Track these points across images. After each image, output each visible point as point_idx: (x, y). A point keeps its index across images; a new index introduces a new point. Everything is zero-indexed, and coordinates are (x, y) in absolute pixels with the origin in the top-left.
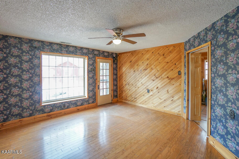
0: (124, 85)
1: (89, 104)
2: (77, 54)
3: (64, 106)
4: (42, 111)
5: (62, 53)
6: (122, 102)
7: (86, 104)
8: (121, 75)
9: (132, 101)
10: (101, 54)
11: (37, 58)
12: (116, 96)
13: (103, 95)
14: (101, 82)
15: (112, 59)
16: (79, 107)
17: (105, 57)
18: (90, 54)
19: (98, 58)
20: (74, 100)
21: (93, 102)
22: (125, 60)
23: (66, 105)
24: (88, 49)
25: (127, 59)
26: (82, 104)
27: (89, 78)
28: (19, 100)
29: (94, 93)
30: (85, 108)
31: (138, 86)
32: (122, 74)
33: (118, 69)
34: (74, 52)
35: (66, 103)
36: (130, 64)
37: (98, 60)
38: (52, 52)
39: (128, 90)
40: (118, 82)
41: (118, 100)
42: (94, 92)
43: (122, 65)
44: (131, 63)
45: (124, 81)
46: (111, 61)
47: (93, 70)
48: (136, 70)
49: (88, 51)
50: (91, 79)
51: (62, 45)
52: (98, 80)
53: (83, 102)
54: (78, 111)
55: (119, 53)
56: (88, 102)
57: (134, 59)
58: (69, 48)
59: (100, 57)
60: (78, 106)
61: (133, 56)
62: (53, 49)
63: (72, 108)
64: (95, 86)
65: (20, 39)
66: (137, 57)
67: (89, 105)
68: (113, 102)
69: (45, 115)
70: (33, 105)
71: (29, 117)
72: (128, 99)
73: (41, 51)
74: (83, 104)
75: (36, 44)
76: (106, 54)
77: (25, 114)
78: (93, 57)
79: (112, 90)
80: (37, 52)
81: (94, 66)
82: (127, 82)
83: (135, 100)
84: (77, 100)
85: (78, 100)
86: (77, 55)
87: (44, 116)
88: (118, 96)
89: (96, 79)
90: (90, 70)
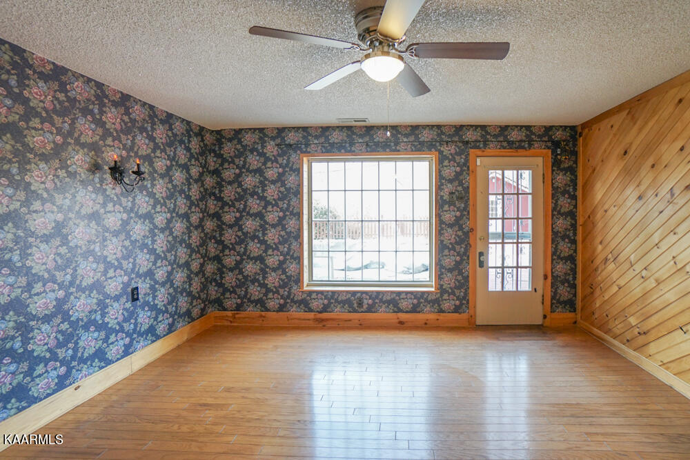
0: (598, 261)
1: (441, 311)
2: (398, 148)
3: (360, 304)
4: (304, 303)
5: (354, 151)
6: (587, 333)
7: (430, 312)
8: (589, 217)
9: (628, 341)
10: (495, 136)
11: (294, 171)
12: (570, 304)
13: (503, 293)
14: (490, 241)
15: (547, 150)
16: (403, 316)
17: (511, 148)
18: (447, 142)
19: (478, 152)
20: (388, 291)
21: (457, 310)
22: (603, 148)
23: (365, 301)
24: (439, 127)
25: (610, 143)
26: (415, 310)
27: (440, 226)
28: (260, 270)
29: (463, 277)
30: (426, 324)
31: (657, 275)
32: (593, 212)
33: (579, 193)
34: (390, 145)
35: (364, 295)
36: (622, 164)
37: (478, 160)
38: (328, 152)
39: (615, 289)
40: (580, 246)
41: (575, 322)
42: (460, 273)
43: (594, 170)
44: (627, 157)
45: (601, 243)
46: (541, 160)
47: (460, 198)
48: (650, 193)
49: (438, 135)
50: (449, 230)
51: (353, 129)
52: (479, 233)
53: (420, 301)
54: (401, 326)
55: (582, 125)
56: (439, 305)
57: (636, 138)
58: (373, 134)
59: (488, 151)
60: (400, 311)
61: (635, 124)
62: (329, 143)
63: (383, 314)
64: (465, 257)
65: (261, 132)
66: (650, 124)
67: (442, 316)
68: (547, 322)
69: (311, 315)
70: (286, 287)
71: (278, 311)
72: (611, 325)
73: (302, 153)
74: (418, 309)
75: (291, 138)
76: (514, 136)
77: (271, 304)
78: (459, 154)
79: (546, 277)
80: (294, 157)
81: (461, 184)
82: (608, 250)
83: (642, 339)
84: (399, 293)
85: (403, 292)
86: (399, 151)
87: (309, 320)
88: (579, 304)
89: (472, 230)
90: (446, 197)
